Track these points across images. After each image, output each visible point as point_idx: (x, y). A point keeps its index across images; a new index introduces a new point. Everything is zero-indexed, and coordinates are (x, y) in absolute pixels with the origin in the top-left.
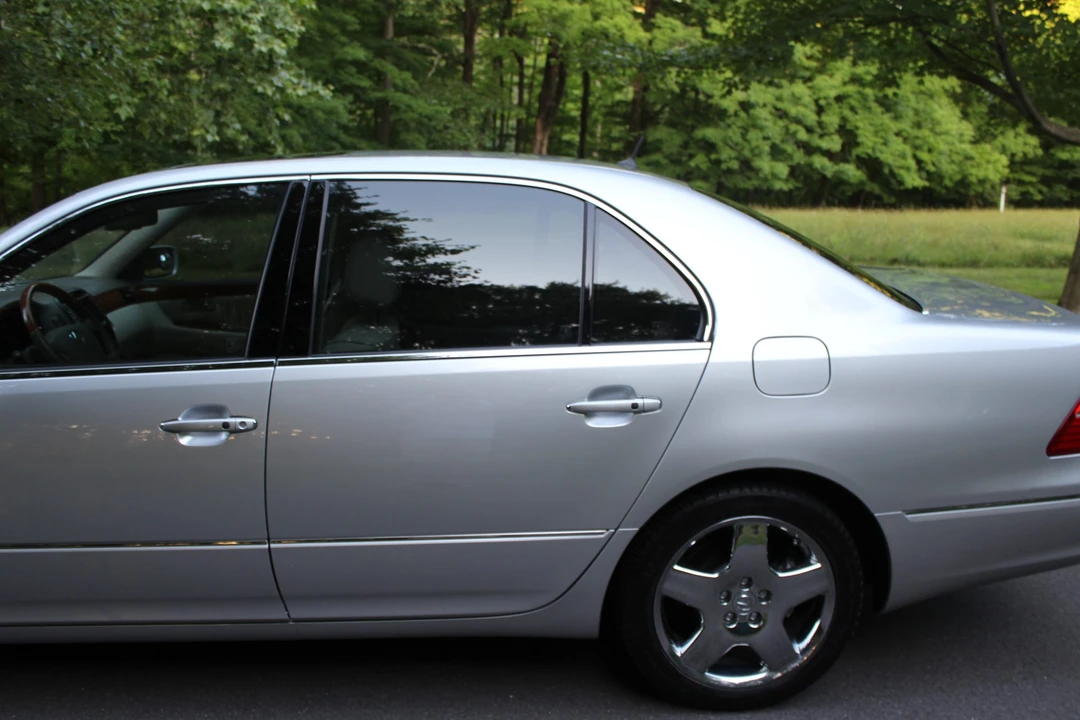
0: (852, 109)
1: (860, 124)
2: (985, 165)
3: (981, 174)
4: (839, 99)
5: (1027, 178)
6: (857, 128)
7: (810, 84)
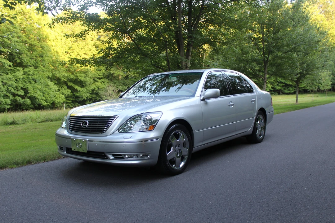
2: (59, 98)
3: (58, 101)
5: (69, 101)
6: (28, 88)
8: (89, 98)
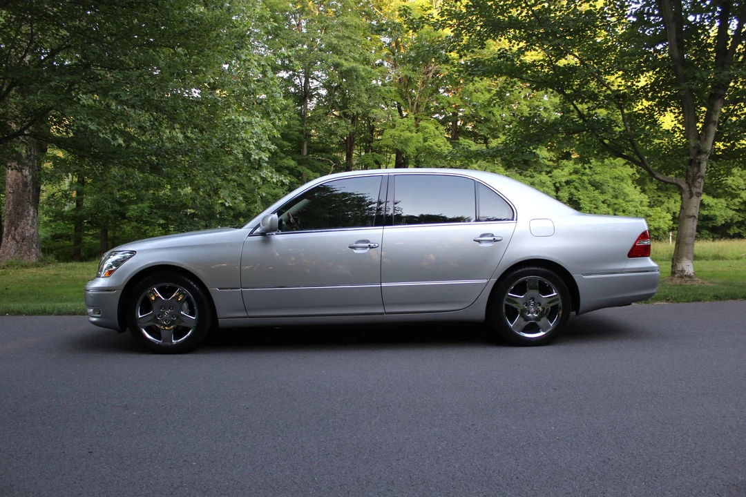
0: (576, 188)
1: (581, 197)
2: (658, 219)
3: (656, 225)
4: (568, 183)
7: (550, 175)
8: (735, 221)
